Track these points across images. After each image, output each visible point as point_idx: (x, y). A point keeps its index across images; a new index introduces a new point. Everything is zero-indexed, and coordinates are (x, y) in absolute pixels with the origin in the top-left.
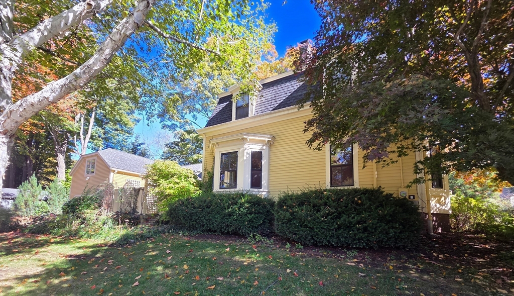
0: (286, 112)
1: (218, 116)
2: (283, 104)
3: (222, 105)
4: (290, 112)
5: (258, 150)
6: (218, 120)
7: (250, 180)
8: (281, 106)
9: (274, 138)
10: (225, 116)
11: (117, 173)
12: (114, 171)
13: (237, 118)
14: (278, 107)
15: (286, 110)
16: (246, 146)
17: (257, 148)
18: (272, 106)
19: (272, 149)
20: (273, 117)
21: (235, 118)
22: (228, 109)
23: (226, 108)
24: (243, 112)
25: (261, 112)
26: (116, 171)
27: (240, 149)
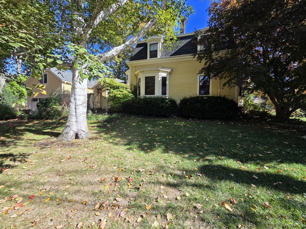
0: (179, 58)
1: (138, 55)
2: (176, 53)
3: (139, 48)
4: (181, 58)
5: (165, 76)
6: (138, 57)
7: (161, 90)
8: (175, 54)
9: (172, 70)
10: (142, 55)
11: (66, 84)
12: (64, 83)
13: (150, 58)
14: (174, 54)
15: (179, 57)
16: (159, 74)
17: (164, 75)
18: (170, 53)
19: (170, 76)
20: (172, 59)
21: (149, 58)
22: (144, 51)
23: (143, 51)
24: (154, 54)
25: (164, 55)
26: (65, 83)
27: (156, 75)
